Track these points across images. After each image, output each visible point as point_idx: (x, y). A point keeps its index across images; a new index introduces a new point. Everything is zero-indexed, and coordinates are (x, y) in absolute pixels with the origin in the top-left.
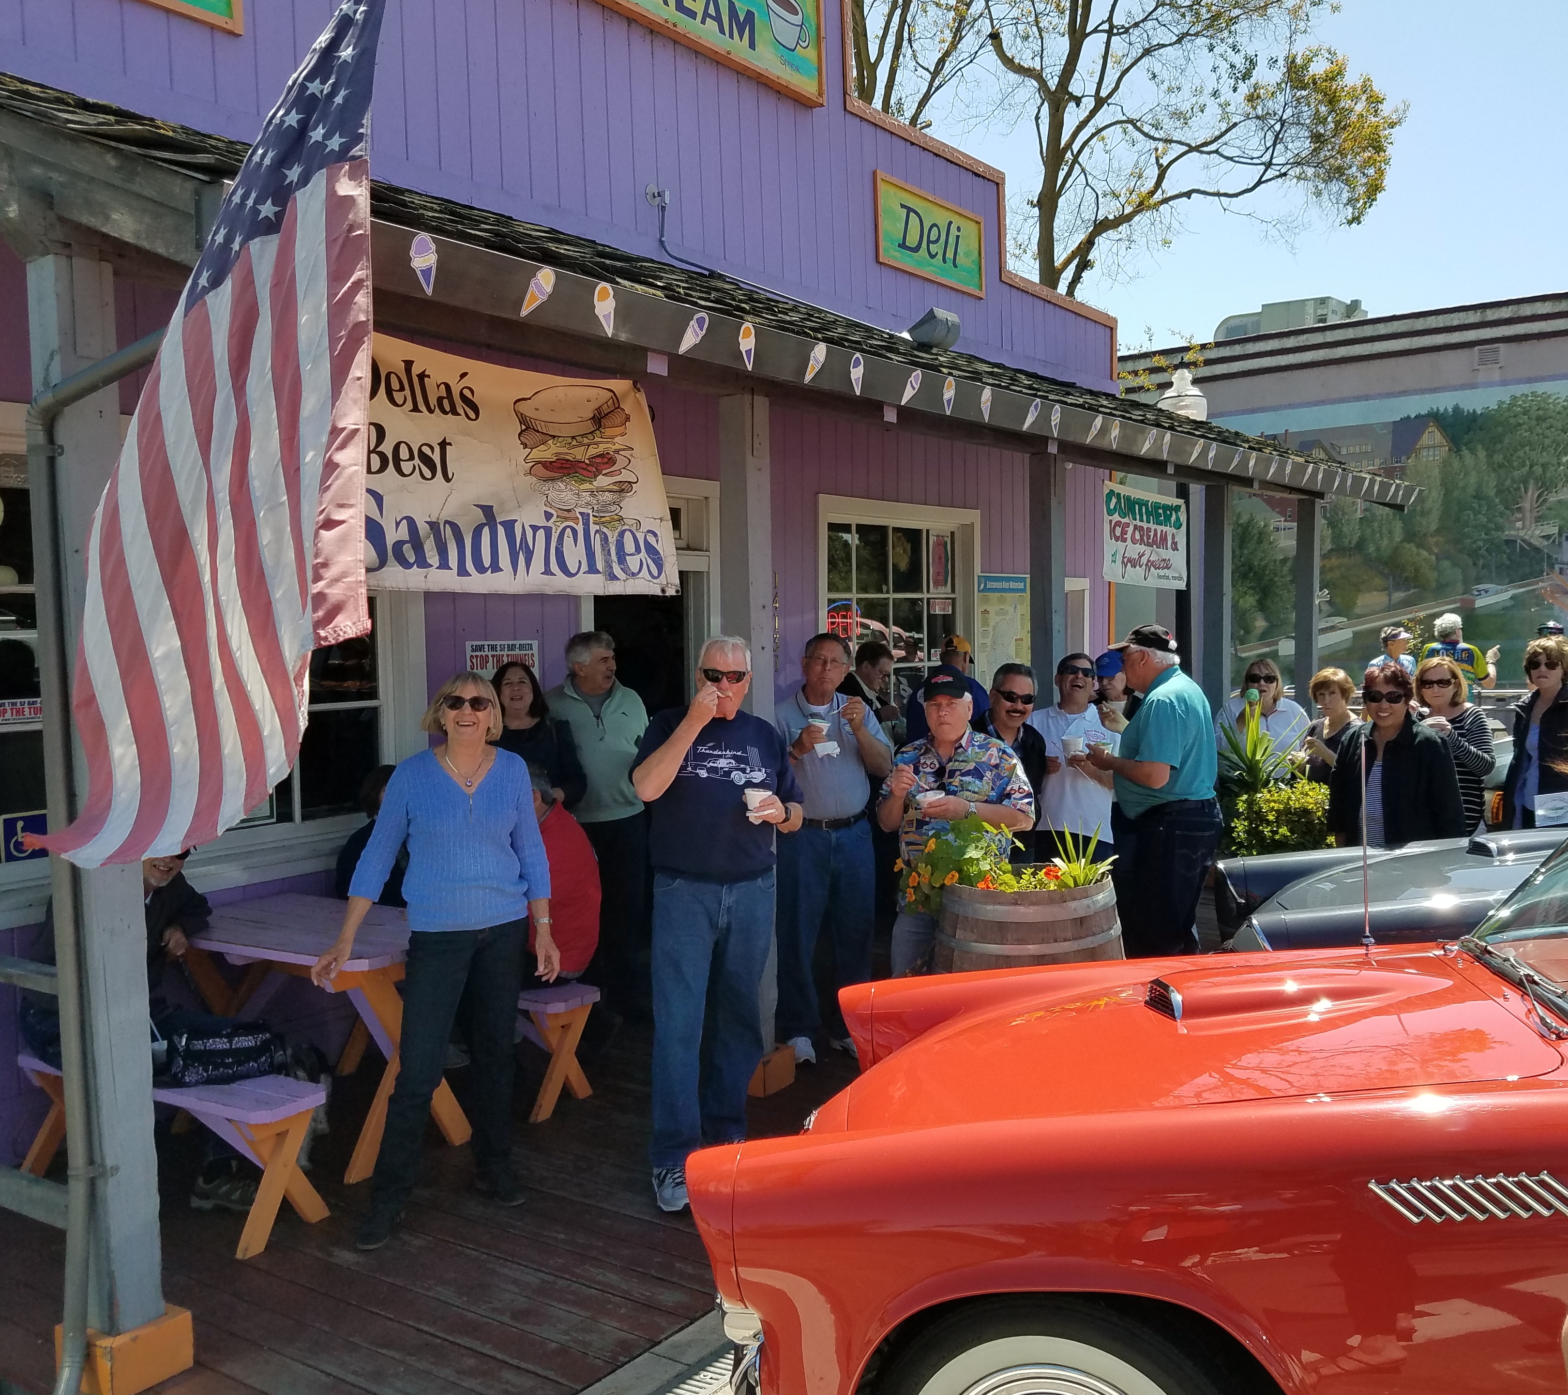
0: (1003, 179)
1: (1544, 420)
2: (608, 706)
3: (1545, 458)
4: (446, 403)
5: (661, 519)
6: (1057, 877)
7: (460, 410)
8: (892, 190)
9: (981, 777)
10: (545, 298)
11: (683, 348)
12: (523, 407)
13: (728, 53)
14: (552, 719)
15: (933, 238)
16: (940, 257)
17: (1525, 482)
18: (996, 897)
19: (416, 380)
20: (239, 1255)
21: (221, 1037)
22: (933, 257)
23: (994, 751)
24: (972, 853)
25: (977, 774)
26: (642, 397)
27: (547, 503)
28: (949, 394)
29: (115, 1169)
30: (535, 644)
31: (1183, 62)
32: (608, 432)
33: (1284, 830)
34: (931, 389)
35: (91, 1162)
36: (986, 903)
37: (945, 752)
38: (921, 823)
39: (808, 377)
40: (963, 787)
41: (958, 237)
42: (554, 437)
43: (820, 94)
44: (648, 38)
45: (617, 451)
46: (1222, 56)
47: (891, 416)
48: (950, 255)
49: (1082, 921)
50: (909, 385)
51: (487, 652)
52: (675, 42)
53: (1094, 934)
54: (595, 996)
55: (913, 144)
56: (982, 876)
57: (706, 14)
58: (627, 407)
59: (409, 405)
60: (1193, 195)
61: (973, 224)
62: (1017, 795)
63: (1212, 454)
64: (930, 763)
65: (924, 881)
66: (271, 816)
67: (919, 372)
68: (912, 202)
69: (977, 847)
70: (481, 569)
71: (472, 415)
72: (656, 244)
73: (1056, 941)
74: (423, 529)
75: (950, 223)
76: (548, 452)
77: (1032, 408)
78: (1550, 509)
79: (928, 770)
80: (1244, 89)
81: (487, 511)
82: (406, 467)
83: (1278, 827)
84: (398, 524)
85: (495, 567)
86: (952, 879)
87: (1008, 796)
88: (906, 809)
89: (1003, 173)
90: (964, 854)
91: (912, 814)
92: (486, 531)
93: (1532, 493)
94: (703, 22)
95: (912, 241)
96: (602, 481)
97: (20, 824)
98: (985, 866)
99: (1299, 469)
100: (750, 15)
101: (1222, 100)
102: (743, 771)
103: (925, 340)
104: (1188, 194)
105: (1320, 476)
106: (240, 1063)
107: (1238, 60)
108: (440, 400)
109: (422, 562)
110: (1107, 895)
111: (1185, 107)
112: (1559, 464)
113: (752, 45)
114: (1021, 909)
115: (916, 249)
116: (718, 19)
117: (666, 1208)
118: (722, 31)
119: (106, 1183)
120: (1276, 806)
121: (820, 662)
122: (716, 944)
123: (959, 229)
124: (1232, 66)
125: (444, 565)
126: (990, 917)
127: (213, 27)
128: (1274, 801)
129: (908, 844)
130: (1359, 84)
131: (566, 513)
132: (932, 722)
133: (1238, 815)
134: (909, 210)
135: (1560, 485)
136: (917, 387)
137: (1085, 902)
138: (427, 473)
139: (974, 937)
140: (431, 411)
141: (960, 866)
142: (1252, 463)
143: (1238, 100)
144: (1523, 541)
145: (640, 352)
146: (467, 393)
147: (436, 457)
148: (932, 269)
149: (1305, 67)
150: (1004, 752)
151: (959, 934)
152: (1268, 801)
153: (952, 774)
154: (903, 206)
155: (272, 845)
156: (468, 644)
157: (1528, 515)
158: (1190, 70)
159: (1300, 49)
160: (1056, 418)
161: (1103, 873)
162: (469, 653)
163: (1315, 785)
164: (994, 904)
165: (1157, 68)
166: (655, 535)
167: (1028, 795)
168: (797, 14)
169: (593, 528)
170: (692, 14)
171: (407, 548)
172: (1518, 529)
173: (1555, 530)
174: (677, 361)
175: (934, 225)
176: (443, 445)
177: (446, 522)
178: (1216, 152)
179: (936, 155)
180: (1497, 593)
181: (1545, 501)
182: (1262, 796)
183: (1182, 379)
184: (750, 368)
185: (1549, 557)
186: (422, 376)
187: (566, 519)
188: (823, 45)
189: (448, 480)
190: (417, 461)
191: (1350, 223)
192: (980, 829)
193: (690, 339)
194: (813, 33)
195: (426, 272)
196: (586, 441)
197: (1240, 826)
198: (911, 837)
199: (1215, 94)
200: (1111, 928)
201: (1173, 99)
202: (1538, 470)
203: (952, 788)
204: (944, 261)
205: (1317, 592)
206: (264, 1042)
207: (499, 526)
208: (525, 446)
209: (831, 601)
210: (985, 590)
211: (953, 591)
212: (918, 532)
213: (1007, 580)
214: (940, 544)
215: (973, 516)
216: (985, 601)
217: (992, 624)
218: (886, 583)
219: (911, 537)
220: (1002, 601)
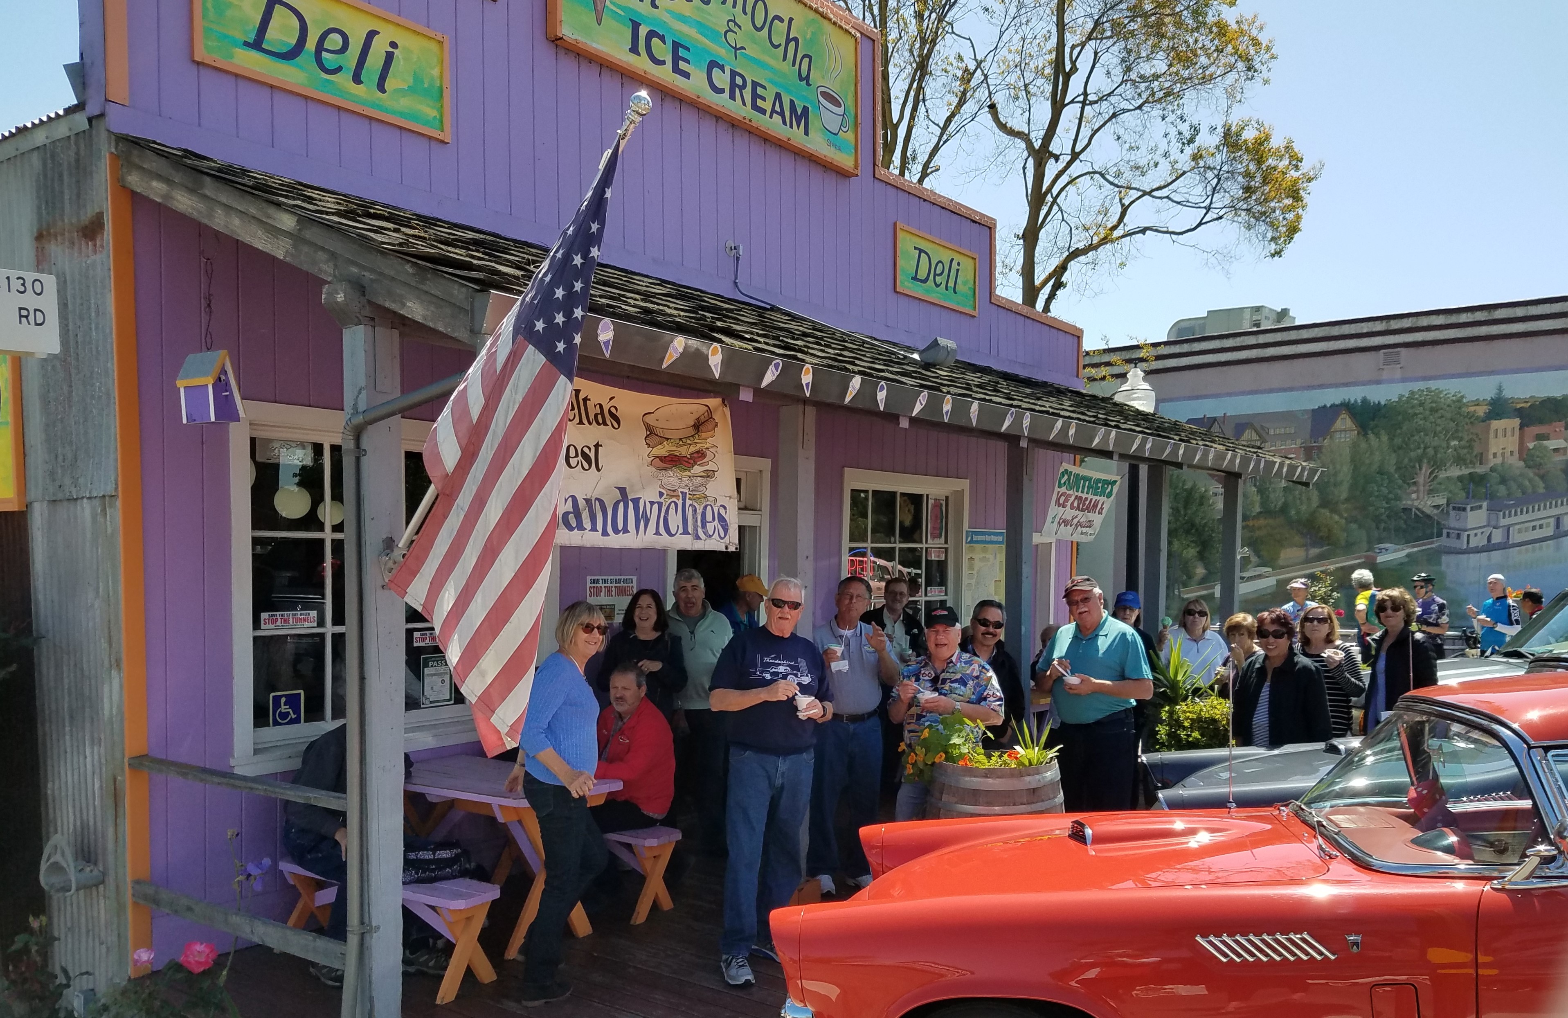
0: (995, 225)
1: (1437, 411)
2: (701, 625)
3: (1436, 442)
4: (600, 417)
5: (730, 495)
6: (1016, 758)
7: (608, 423)
8: (908, 237)
9: (965, 684)
10: (678, 356)
11: (764, 384)
12: (648, 419)
13: (789, 139)
15: (938, 272)
16: (943, 286)
17: (1420, 461)
18: (972, 772)
19: (581, 402)
20: (438, 1001)
22: (937, 286)
23: (976, 666)
24: (955, 740)
25: (963, 682)
26: (728, 412)
27: (661, 486)
28: (947, 407)
29: (378, 928)
30: (635, 579)
31: (1141, 128)
32: (704, 435)
33: (1196, 734)
34: (934, 405)
35: (362, 922)
36: (964, 776)
37: (939, 666)
38: (920, 717)
39: (848, 399)
40: (952, 690)
41: (958, 270)
42: (667, 439)
43: (856, 168)
44: (731, 130)
45: (707, 449)
46: (1172, 123)
47: (904, 425)
48: (951, 284)
49: (1034, 790)
50: (918, 403)
51: (601, 585)
52: (750, 132)
53: (1043, 801)
54: (678, 835)
55: (925, 200)
56: (962, 756)
57: (773, 111)
58: (717, 418)
59: (577, 420)
60: (1148, 232)
61: (971, 261)
62: (992, 699)
63: (1148, 446)
64: (927, 673)
65: (920, 759)
67: (925, 393)
68: (923, 245)
69: (959, 736)
70: (617, 532)
71: (616, 425)
72: (732, 285)
73: (1014, 804)
74: (582, 503)
75: (952, 260)
76: (664, 450)
77: (1009, 415)
78: (1440, 484)
79: (927, 678)
80: (1189, 150)
81: (623, 491)
82: (573, 462)
83: (1192, 732)
84: (566, 500)
85: (626, 530)
86: (940, 758)
87: (985, 699)
88: (910, 706)
89: (995, 220)
90: (950, 740)
91: (914, 710)
92: (621, 505)
93: (1425, 470)
94: (771, 117)
95: (922, 274)
96: (696, 470)
98: (964, 750)
99: (1221, 457)
100: (805, 110)
101: (1172, 158)
102: (796, 675)
103: (931, 361)
104: (1143, 231)
105: (1238, 461)
106: (441, 869)
107: (1185, 128)
108: (596, 415)
109: (580, 527)
110: (1053, 773)
111: (1142, 162)
112: (1448, 447)
113: (806, 133)
114: (990, 780)
115: (925, 281)
116: (782, 114)
117: (731, 983)
118: (784, 123)
119: (371, 937)
120: (1191, 716)
121: (848, 597)
122: (772, 798)
123: (959, 264)
124: (1180, 133)
125: (594, 528)
126: (968, 786)
127: (430, 138)
128: (1190, 712)
129: (910, 731)
130: (1283, 144)
131: (672, 492)
132: (931, 644)
133: (1161, 722)
134: (921, 251)
135: (1448, 465)
136: (924, 403)
137: (1037, 777)
138: (586, 466)
139: (955, 800)
140: (590, 424)
141: (946, 749)
142: (1181, 452)
143: (1184, 160)
144: (1418, 509)
145: (736, 387)
146: (613, 410)
147: (592, 455)
148: (937, 295)
149: (1239, 134)
150: (983, 667)
151: (945, 797)
152: (1185, 712)
153: (944, 681)
154: (916, 248)
156: (589, 578)
157: (1422, 488)
158: (1146, 135)
159: (1234, 120)
160: (1026, 422)
161: (1052, 758)
162: (589, 585)
163: (1221, 700)
164: (971, 776)
165: (1121, 132)
166: (726, 508)
167: (1000, 699)
168: (840, 106)
169: (688, 503)
170: (763, 112)
171: (571, 516)
172: (1413, 500)
173: (1444, 501)
174: (758, 392)
175: (940, 262)
176: (597, 446)
177: (596, 499)
178: (1167, 197)
179: (943, 208)
180: (1395, 551)
181: (1436, 477)
182: (1181, 707)
183: (1136, 376)
184: (808, 395)
185: (1438, 523)
186: (585, 400)
187: (671, 496)
188: (859, 129)
189: (598, 470)
190: (580, 458)
191: (1273, 256)
192: (962, 723)
193: (769, 377)
194: (852, 119)
195: (607, 343)
196: (688, 442)
197: (1162, 731)
198: (912, 727)
199: (1166, 155)
200: (1055, 797)
201: (1133, 156)
202: (1431, 451)
203: (944, 691)
204: (947, 288)
205: (1239, 550)
206: (457, 855)
207: (629, 502)
208: (649, 446)
209: (851, 549)
210: (971, 542)
211: (946, 542)
212: (920, 496)
213: (990, 534)
214: (937, 505)
215: (964, 485)
216: (971, 550)
217: (976, 569)
218: (894, 535)
219: (916, 500)
220: (985, 550)
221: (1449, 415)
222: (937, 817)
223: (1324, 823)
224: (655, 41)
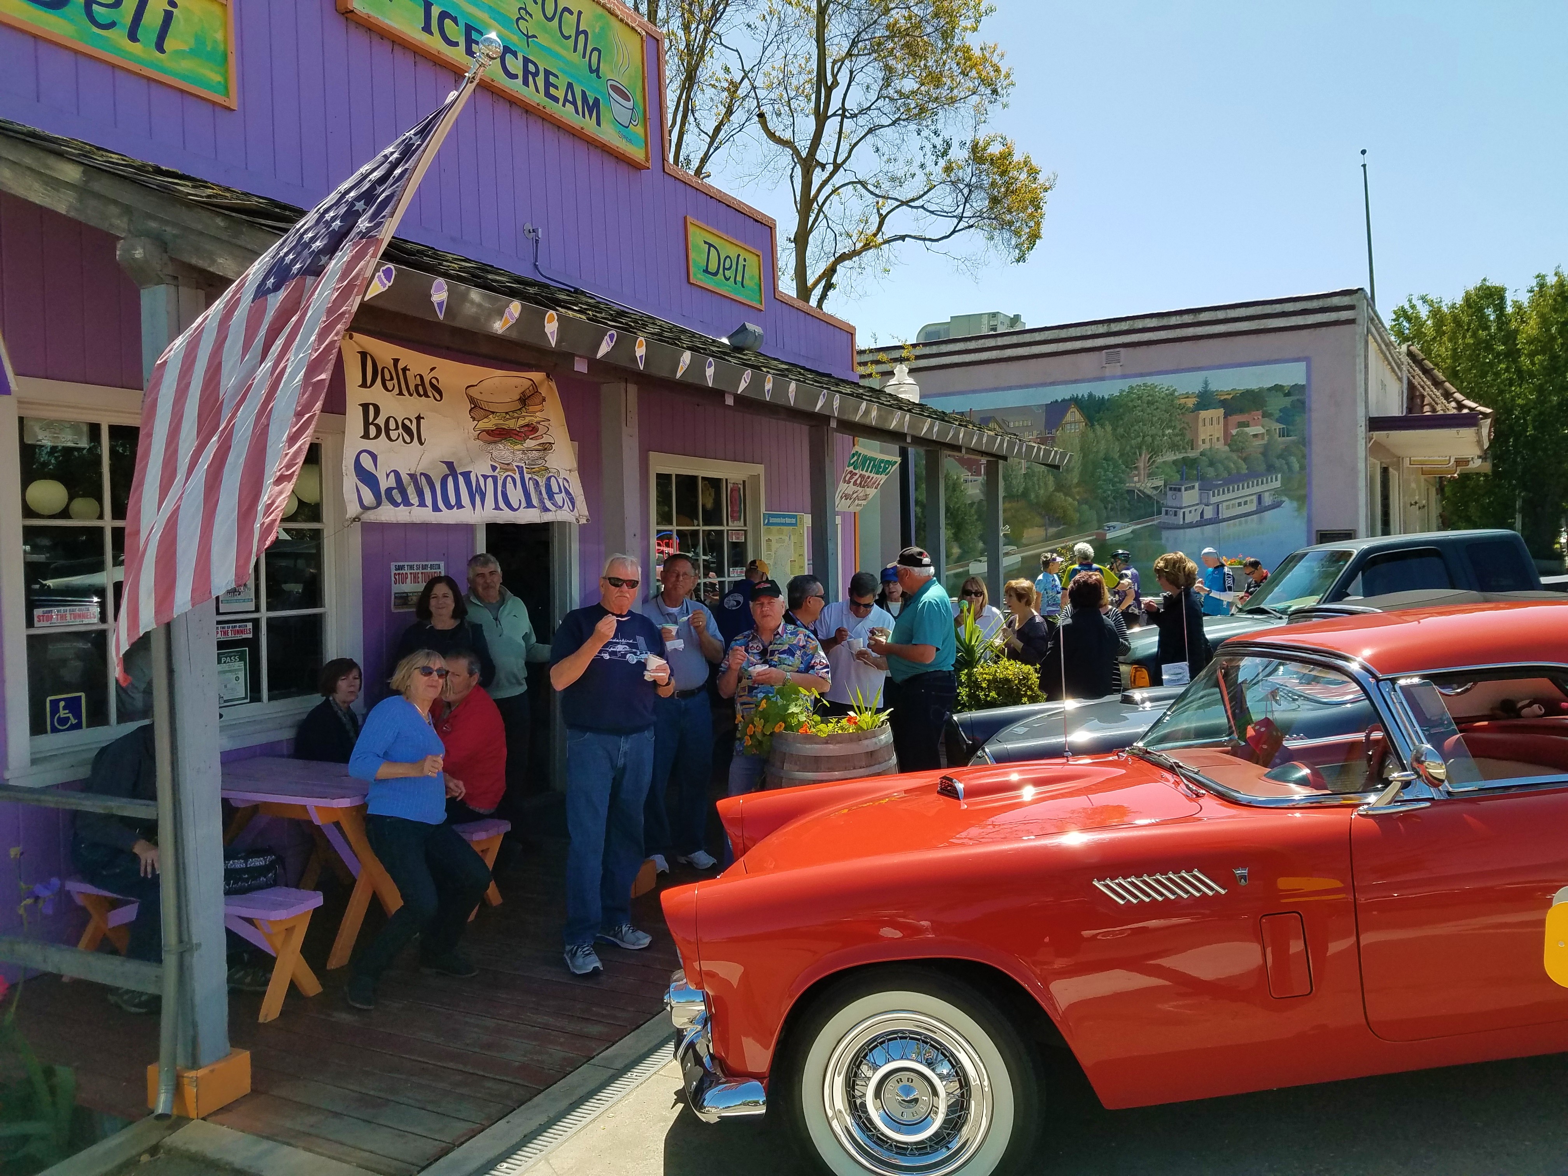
0: (775, 225)
1: (1153, 404)
2: (503, 611)
3: (1153, 431)
4: (420, 389)
5: (570, 471)
6: (855, 723)
7: (430, 394)
8: (698, 231)
9: (793, 655)
10: (512, 323)
11: (599, 355)
12: (471, 392)
13: (582, 128)
14: (469, 623)
15: (727, 266)
16: (732, 279)
17: (1140, 448)
18: (813, 739)
19: (400, 372)
20: (261, 1020)
21: (238, 859)
22: (727, 279)
23: (801, 636)
24: (793, 709)
25: (790, 652)
26: (553, 384)
27: (492, 459)
28: (770, 386)
29: (199, 945)
30: (441, 564)
31: (899, 142)
32: (531, 408)
33: (993, 694)
34: (757, 384)
35: (181, 941)
36: (805, 743)
37: (766, 638)
38: (751, 689)
39: (679, 374)
40: (781, 662)
41: (744, 266)
42: (493, 413)
43: (647, 160)
44: (524, 115)
45: (538, 423)
46: (926, 138)
47: (730, 401)
48: (739, 279)
49: (872, 753)
50: (742, 380)
51: (406, 571)
52: (543, 119)
53: (880, 763)
54: (507, 827)
55: (711, 197)
56: (800, 724)
57: (566, 100)
58: (543, 391)
59: (396, 391)
60: (907, 239)
61: (756, 258)
62: (819, 667)
63: (935, 429)
64: (757, 647)
65: (758, 730)
66: (246, 698)
67: (746, 370)
68: (712, 240)
69: (796, 705)
70: (449, 507)
71: (438, 398)
72: (531, 266)
73: (854, 768)
74: (405, 479)
75: (739, 255)
76: (490, 423)
77: (820, 396)
78: (1157, 468)
79: (755, 651)
80: (942, 163)
81: (450, 465)
82: (394, 435)
83: (989, 692)
84: (388, 476)
85: (460, 505)
86: (779, 728)
87: (813, 667)
88: (740, 680)
89: (775, 220)
90: (788, 710)
91: (745, 682)
92: (450, 480)
93: (1145, 456)
94: (564, 105)
95: (713, 267)
96: (530, 443)
97: (62, 704)
98: (803, 718)
99: (992, 440)
100: (596, 101)
101: (927, 171)
102: (635, 654)
103: (740, 345)
104: (903, 238)
105: (1005, 445)
106: (255, 879)
107: (938, 142)
108: (417, 386)
109: (407, 503)
110: (886, 736)
111: (900, 174)
112: (1163, 435)
113: (599, 123)
114: (831, 746)
115: (716, 274)
116: (574, 103)
117: (578, 972)
118: (577, 112)
119: (192, 956)
120: (987, 677)
121: (675, 575)
122: (615, 778)
123: (745, 260)
124: (935, 147)
125: (422, 504)
126: (809, 753)
127: (215, 104)
128: (986, 674)
129: (742, 704)
130: (1022, 160)
131: (507, 466)
132: (757, 618)
133: (961, 684)
134: (710, 245)
135: (1164, 451)
136: (748, 381)
137: (874, 740)
138: (408, 439)
139: (797, 768)
140: (411, 395)
141: (784, 717)
142: (961, 436)
143: (937, 171)
144: (1139, 490)
145: (571, 357)
146: (434, 381)
147: (414, 428)
148: (726, 289)
149: (985, 149)
150: (809, 637)
151: (786, 766)
152: (982, 674)
153: (773, 653)
154: (705, 242)
155: (247, 720)
156: (394, 564)
157: (1142, 472)
158: (904, 147)
159: (982, 137)
160: (836, 404)
161: (883, 722)
162: (394, 571)
163: (1012, 662)
164: (811, 744)
165: (880, 144)
166: (568, 482)
167: (827, 667)
168: (629, 101)
169: (527, 477)
170: (556, 100)
171: (395, 492)
172: (1136, 482)
173: (1162, 483)
174: (594, 364)
175: (728, 257)
176: (419, 418)
177: (421, 474)
178: (922, 207)
179: (728, 206)
180: (1122, 528)
181: (1154, 461)
182: (977, 670)
183: (901, 371)
184: (641, 368)
185: (1158, 502)
186: (405, 370)
187: (507, 470)
188: (648, 124)
189: (421, 443)
190: (401, 430)
191: (1018, 261)
192: (797, 692)
193: (604, 349)
194: (641, 115)
195: (441, 303)
196: (516, 415)
197: (963, 692)
198: (745, 699)
199: (922, 166)
200: (890, 759)
201: (891, 167)
202: (1149, 439)
203: (773, 663)
204: (736, 283)
205: (1001, 527)
206: (271, 862)
207: (459, 476)
208: (474, 419)
209: (658, 532)
210: (768, 524)
211: (745, 525)
212: (719, 481)
213: (784, 516)
214: (735, 489)
215: (759, 469)
216: (769, 532)
217: (773, 549)
218: (697, 519)
219: (715, 484)
220: (780, 532)
221: (1163, 407)
222: (780, 786)
223: (1181, 764)
224: (447, 21)
